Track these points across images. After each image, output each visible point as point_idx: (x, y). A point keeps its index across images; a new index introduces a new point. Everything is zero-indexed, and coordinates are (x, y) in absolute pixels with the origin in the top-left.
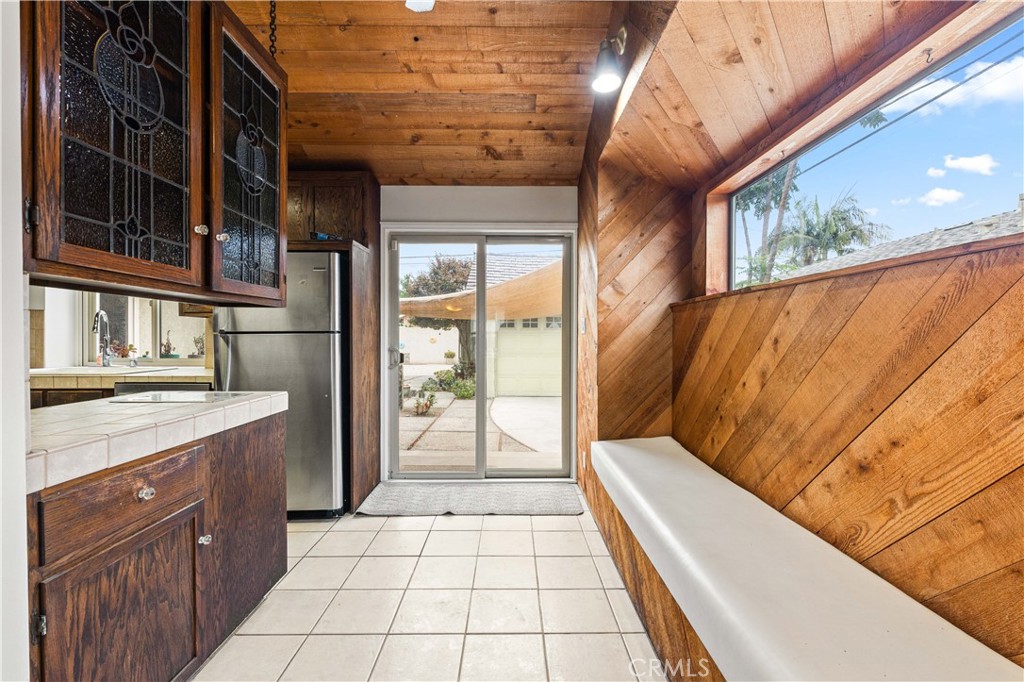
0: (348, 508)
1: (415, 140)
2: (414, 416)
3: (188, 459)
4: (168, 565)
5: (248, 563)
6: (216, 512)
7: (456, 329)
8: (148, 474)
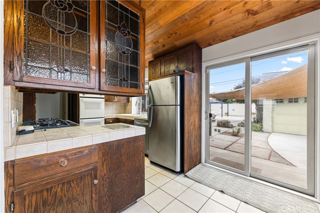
0: (182, 171)
1: (211, 23)
2: (232, 135)
3: (89, 151)
4: (78, 189)
5: (122, 190)
6: (105, 171)
7: (254, 104)
8: (67, 156)
